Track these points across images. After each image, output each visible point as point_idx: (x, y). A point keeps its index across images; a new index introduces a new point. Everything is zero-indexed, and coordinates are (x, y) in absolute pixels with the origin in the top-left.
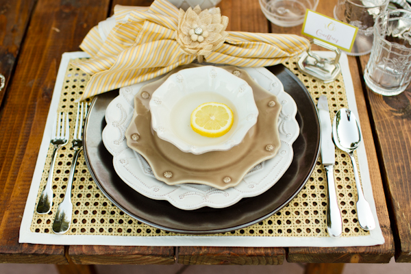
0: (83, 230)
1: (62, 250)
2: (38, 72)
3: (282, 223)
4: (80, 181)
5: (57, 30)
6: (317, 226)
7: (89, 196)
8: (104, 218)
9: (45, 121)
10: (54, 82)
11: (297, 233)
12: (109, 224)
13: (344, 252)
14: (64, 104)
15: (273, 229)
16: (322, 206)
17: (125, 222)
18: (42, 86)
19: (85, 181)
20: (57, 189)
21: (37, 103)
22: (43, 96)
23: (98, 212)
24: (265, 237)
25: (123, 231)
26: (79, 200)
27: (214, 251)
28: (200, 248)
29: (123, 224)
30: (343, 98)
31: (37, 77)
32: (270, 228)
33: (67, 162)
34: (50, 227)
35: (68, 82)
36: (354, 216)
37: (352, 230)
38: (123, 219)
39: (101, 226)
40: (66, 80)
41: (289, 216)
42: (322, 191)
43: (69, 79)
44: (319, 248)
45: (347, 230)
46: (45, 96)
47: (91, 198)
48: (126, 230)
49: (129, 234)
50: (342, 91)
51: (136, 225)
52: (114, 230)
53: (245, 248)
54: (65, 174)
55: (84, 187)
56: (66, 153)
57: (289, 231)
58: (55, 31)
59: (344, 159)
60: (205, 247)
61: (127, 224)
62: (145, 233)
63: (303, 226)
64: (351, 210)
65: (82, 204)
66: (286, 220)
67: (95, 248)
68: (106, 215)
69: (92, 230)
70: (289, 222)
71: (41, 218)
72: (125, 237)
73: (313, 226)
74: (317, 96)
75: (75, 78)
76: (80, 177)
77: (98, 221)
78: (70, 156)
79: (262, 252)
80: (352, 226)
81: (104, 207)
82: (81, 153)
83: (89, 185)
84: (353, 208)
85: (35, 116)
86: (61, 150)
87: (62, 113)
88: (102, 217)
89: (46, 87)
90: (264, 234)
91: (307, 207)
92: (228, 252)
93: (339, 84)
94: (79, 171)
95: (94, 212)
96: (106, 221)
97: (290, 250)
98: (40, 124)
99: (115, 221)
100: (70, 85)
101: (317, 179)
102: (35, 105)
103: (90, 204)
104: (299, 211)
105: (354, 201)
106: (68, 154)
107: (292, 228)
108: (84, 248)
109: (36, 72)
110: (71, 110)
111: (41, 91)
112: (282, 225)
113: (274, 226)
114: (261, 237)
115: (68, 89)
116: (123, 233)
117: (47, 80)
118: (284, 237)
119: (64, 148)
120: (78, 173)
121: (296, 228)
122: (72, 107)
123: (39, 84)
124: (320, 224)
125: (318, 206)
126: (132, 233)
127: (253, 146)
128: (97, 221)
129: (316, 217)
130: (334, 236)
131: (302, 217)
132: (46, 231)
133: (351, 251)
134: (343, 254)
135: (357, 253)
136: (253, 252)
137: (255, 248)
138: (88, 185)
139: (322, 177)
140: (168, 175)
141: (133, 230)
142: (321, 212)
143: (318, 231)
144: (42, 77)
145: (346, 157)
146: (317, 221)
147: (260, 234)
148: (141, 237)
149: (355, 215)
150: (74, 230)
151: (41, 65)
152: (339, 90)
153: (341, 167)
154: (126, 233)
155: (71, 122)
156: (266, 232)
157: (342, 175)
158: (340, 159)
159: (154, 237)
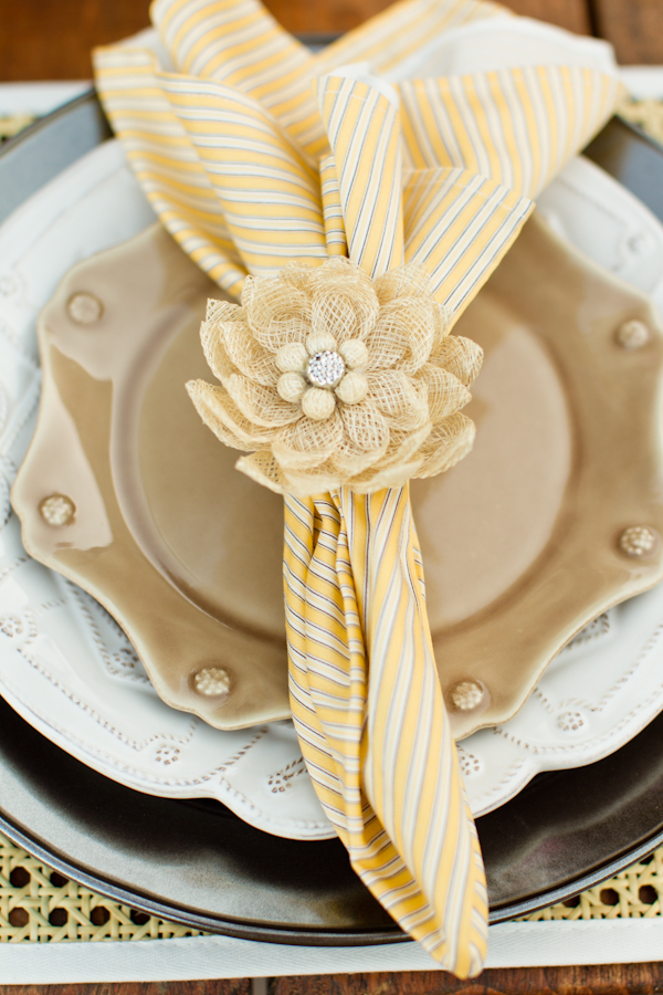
15: (658, 882)
17: (35, 877)
24: (626, 921)
25: (34, 918)
27: (419, 989)
29: (31, 888)
32: (647, 880)
38: (27, 866)
48: (45, 913)
49: (58, 933)
53: (546, 969)
60: (381, 975)
61: (47, 889)
62: (128, 927)
72: (44, 946)
79: (619, 981)
90: (623, 907)
92: (478, 988)
114: (612, 923)
116: (31, 929)
126: (69, 928)
127: (566, 527)
136: (579, 986)
137: (588, 970)
140: (214, 685)
141: (73, 915)
147: (607, 909)
148: (110, 945)
154: (47, 930)
156: (630, 896)
159: (166, 941)
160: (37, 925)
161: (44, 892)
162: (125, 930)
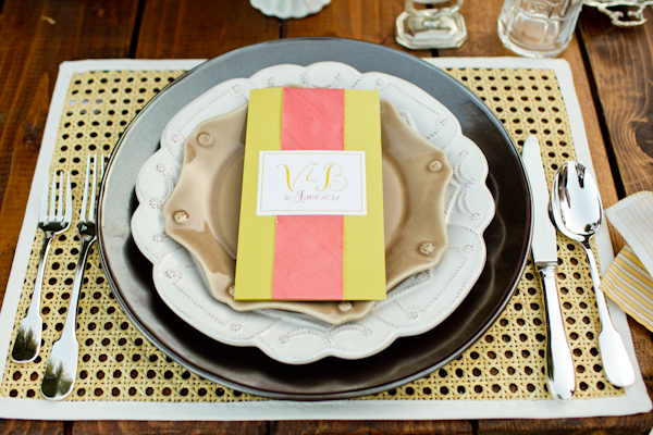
0: (98, 392)
1: (60, 429)
2: (17, 98)
3: (465, 375)
4: (92, 299)
5: (52, 21)
6: (530, 379)
7: (108, 326)
8: (137, 369)
9: (29, 187)
10: (45, 115)
11: (492, 393)
12: (146, 379)
13: (579, 427)
14: (63, 155)
15: (449, 385)
16: (536, 342)
17: (175, 375)
18: (23, 123)
19: (102, 300)
20: (50, 315)
21: (14, 154)
22: (25, 140)
23: (126, 358)
24: (434, 401)
25: (173, 392)
26: (90, 335)
27: (341, 428)
28: (316, 423)
29: (173, 379)
30: (566, 141)
31: (13, 105)
32: (443, 384)
33: (68, 263)
34: (37, 386)
35: (69, 114)
36: (595, 360)
37: (593, 386)
38: (173, 370)
39: (132, 383)
40: (66, 112)
41: (478, 361)
42: (536, 314)
43: (73, 110)
44: (533, 420)
45: (584, 386)
46: (29, 142)
47: (112, 330)
48: (179, 390)
49: (183, 398)
50: (564, 129)
51: (196, 382)
52: (156, 392)
53: (398, 422)
54: (64, 285)
55: (100, 310)
56: (67, 246)
57: (479, 389)
58: (46, 23)
59: (572, 254)
60: (325, 421)
61: (180, 380)
62: (214, 397)
63: (504, 380)
64: (589, 348)
65: (96, 342)
66: (471, 368)
67: (121, 425)
68: (140, 362)
69: (116, 392)
70: (477, 372)
71: (21, 370)
72: (177, 404)
73: (521, 380)
74: (520, 137)
75: (83, 107)
76: (93, 292)
77: (126, 374)
78: (74, 251)
79: (430, 428)
80: (592, 378)
81: (137, 348)
82: (94, 247)
83: (109, 305)
84: (592, 344)
85: (10, 178)
86: (57, 241)
87: (58, 173)
88: (134, 366)
89: (31, 125)
90: (433, 395)
91: (510, 343)
92: (367, 429)
93: (557, 115)
94: (90, 280)
95: (119, 358)
96: (140, 374)
97: (480, 424)
98: (18, 193)
99: (158, 374)
100: (74, 120)
101: (526, 291)
102: (10, 157)
103: (112, 342)
104: (496, 350)
105: (593, 331)
106: (71, 248)
107: (483, 384)
108: (100, 426)
109: (12, 96)
110: (75, 166)
111: (20, 133)
112: (465, 378)
113: (450, 380)
114: (428, 402)
115: (70, 127)
116: (172, 397)
117: (31, 111)
118: (469, 402)
119: (63, 238)
120: (89, 285)
121: (491, 384)
122: (77, 160)
123: (18, 118)
124: (534, 375)
125: (529, 341)
126: (189, 397)
128: (124, 374)
129: (526, 362)
130: (560, 397)
131: (501, 363)
132: (31, 393)
133: (591, 425)
134: (577, 429)
135: (602, 429)
136: (412, 430)
137: (417, 422)
138: (106, 307)
139: (534, 286)
141: (191, 391)
142: (534, 353)
143: (531, 388)
144: (24, 106)
145: (576, 251)
146: (528, 370)
147: (425, 396)
148: (206, 404)
149: (597, 357)
150: (81, 392)
151: (21, 84)
152: (559, 127)
153: (567, 268)
154: (179, 397)
155: (76, 189)
156: (436, 391)
157: (571, 283)
158: (566, 254)
159: (230, 403)
160: (175, 395)
161: (179, 382)
162: (213, 398)
